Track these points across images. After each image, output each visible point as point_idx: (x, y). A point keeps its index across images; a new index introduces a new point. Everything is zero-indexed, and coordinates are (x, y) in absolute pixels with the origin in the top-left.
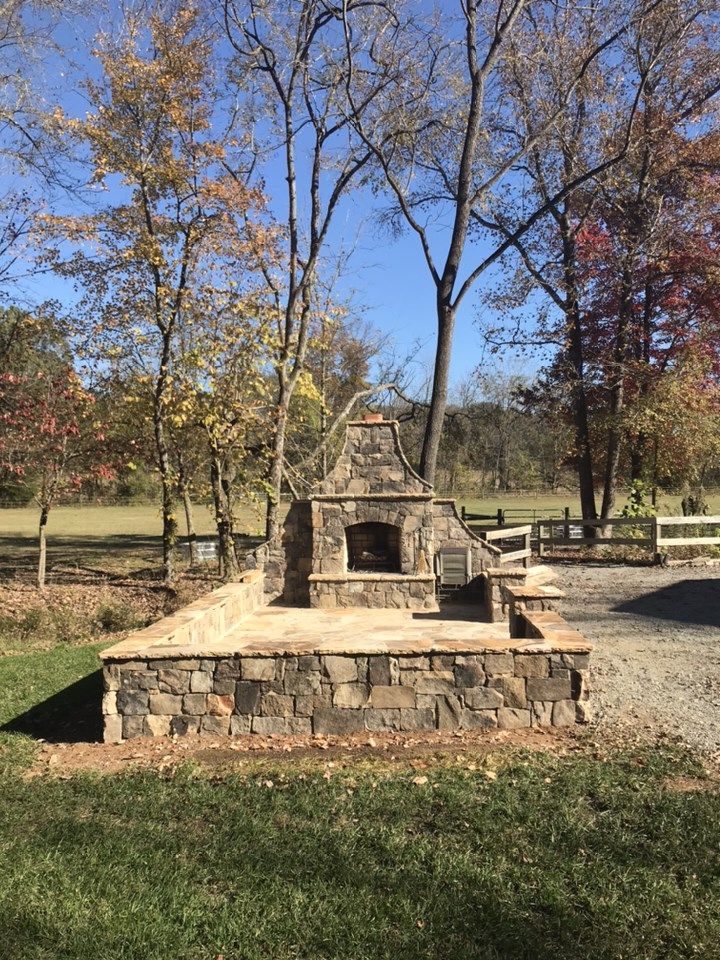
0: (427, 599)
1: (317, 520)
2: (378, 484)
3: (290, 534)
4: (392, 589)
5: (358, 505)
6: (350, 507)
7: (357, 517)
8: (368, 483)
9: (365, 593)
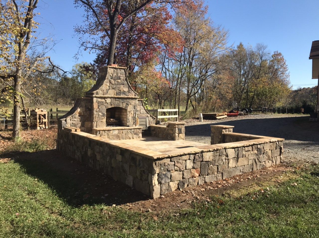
1: (95, 105)
2: (119, 92)
3: (81, 112)
4: (128, 132)
5: (111, 100)
6: (109, 101)
7: (111, 105)
8: (115, 92)
9: (119, 134)
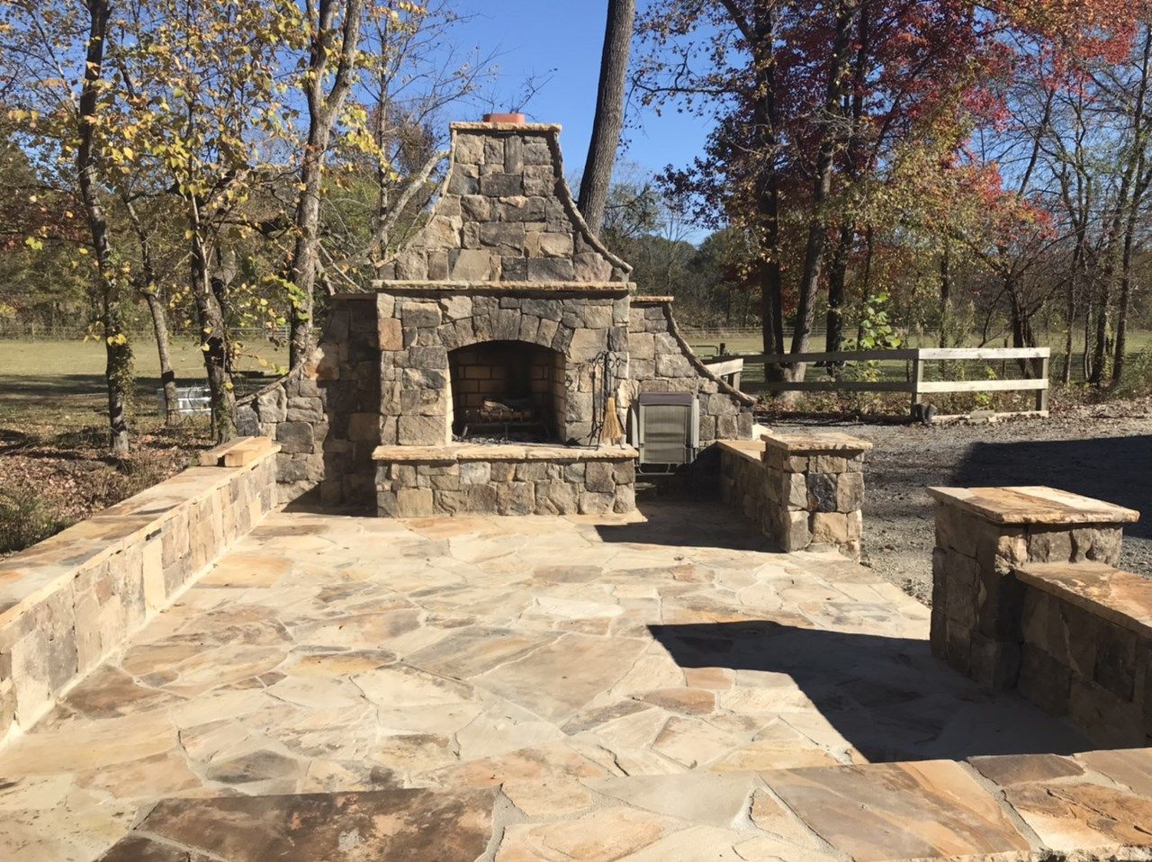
0: (619, 496)
1: (389, 336)
2: (519, 262)
3: (331, 364)
4: (550, 477)
5: (476, 304)
6: (460, 307)
7: (475, 329)
8: (497, 259)
9: (494, 485)
